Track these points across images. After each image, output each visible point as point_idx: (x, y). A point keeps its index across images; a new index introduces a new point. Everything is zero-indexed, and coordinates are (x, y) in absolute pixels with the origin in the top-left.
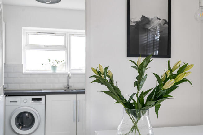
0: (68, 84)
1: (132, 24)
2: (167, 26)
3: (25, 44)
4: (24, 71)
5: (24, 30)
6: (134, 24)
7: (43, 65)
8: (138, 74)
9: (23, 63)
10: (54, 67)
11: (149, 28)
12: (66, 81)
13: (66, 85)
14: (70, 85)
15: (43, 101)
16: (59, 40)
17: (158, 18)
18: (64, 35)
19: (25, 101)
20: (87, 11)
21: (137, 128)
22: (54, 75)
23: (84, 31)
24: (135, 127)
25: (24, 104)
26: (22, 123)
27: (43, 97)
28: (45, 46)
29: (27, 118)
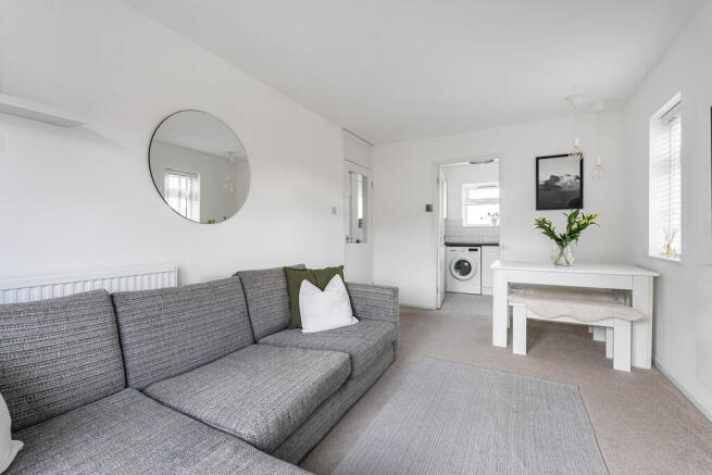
1: (541, 183)
2: (578, 181)
3: (465, 199)
4: (464, 225)
5: (464, 187)
6: (543, 183)
9: (463, 217)
11: (559, 185)
15: (479, 252)
19: (463, 251)
24: (562, 253)
25: (461, 253)
27: (479, 248)
29: (466, 266)
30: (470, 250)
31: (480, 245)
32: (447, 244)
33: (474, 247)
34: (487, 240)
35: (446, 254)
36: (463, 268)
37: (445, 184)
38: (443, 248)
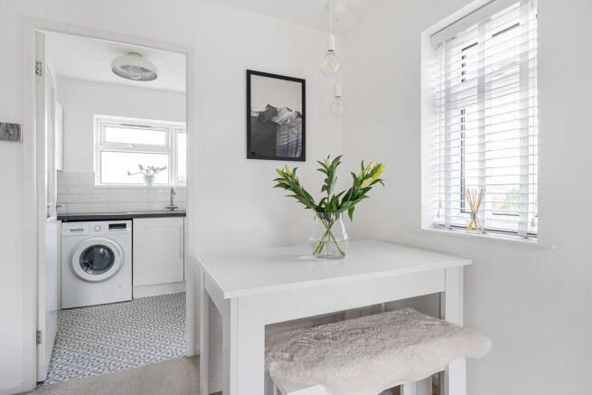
0: (172, 204)
1: (253, 114)
2: (300, 120)
3: (99, 141)
4: (97, 183)
5: (97, 119)
6: (256, 115)
7: (129, 174)
8: (327, 177)
9: (95, 170)
10: (149, 178)
11: (277, 121)
12: (169, 199)
13: (169, 204)
14: (175, 204)
15: (129, 229)
16: (158, 138)
17: (288, 109)
18: (166, 129)
19: (97, 228)
20: (188, 94)
21: (330, 233)
22: (150, 189)
23: (185, 124)
24: (328, 232)
25: (94, 233)
26: (92, 263)
27: (128, 223)
28: (133, 145)
29: (103, 255)
30: (111, 226)
31: (130, 218)
32: (64, 219)
33: (118, 221)
34: (145, 209)
35: (61, 238)
36: (96, 259)
37: (58, 107)
38: (52, 227)
